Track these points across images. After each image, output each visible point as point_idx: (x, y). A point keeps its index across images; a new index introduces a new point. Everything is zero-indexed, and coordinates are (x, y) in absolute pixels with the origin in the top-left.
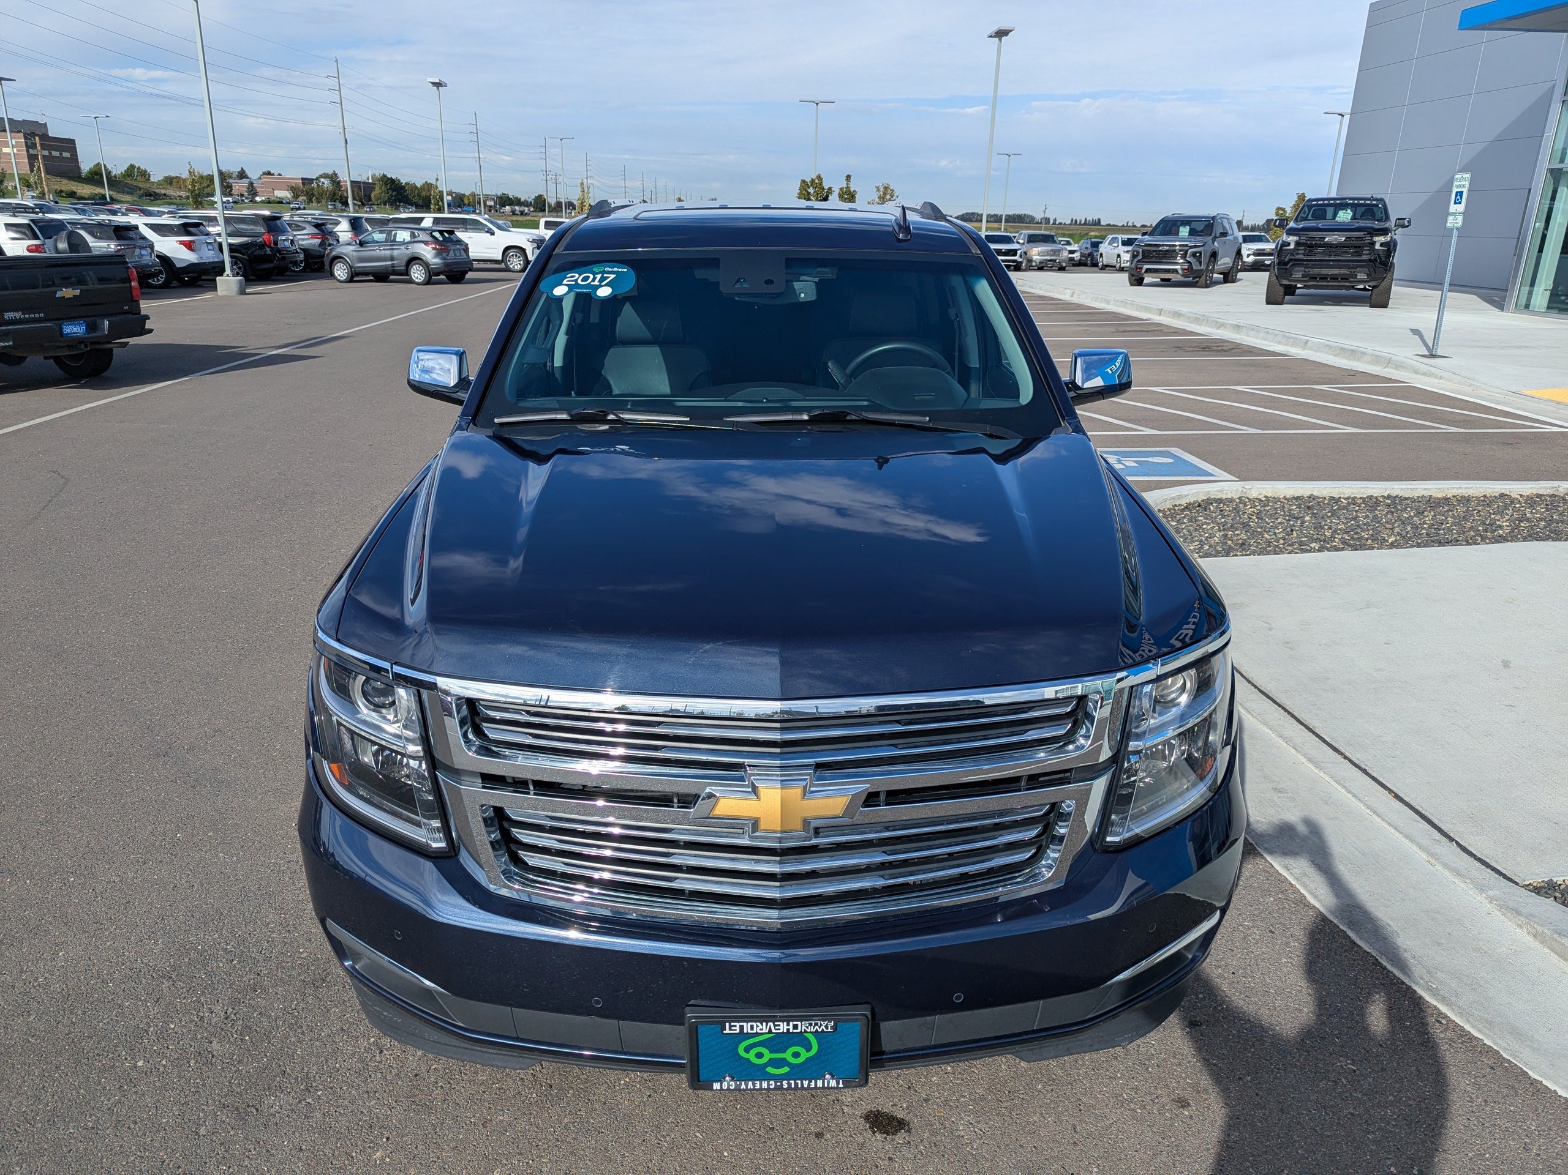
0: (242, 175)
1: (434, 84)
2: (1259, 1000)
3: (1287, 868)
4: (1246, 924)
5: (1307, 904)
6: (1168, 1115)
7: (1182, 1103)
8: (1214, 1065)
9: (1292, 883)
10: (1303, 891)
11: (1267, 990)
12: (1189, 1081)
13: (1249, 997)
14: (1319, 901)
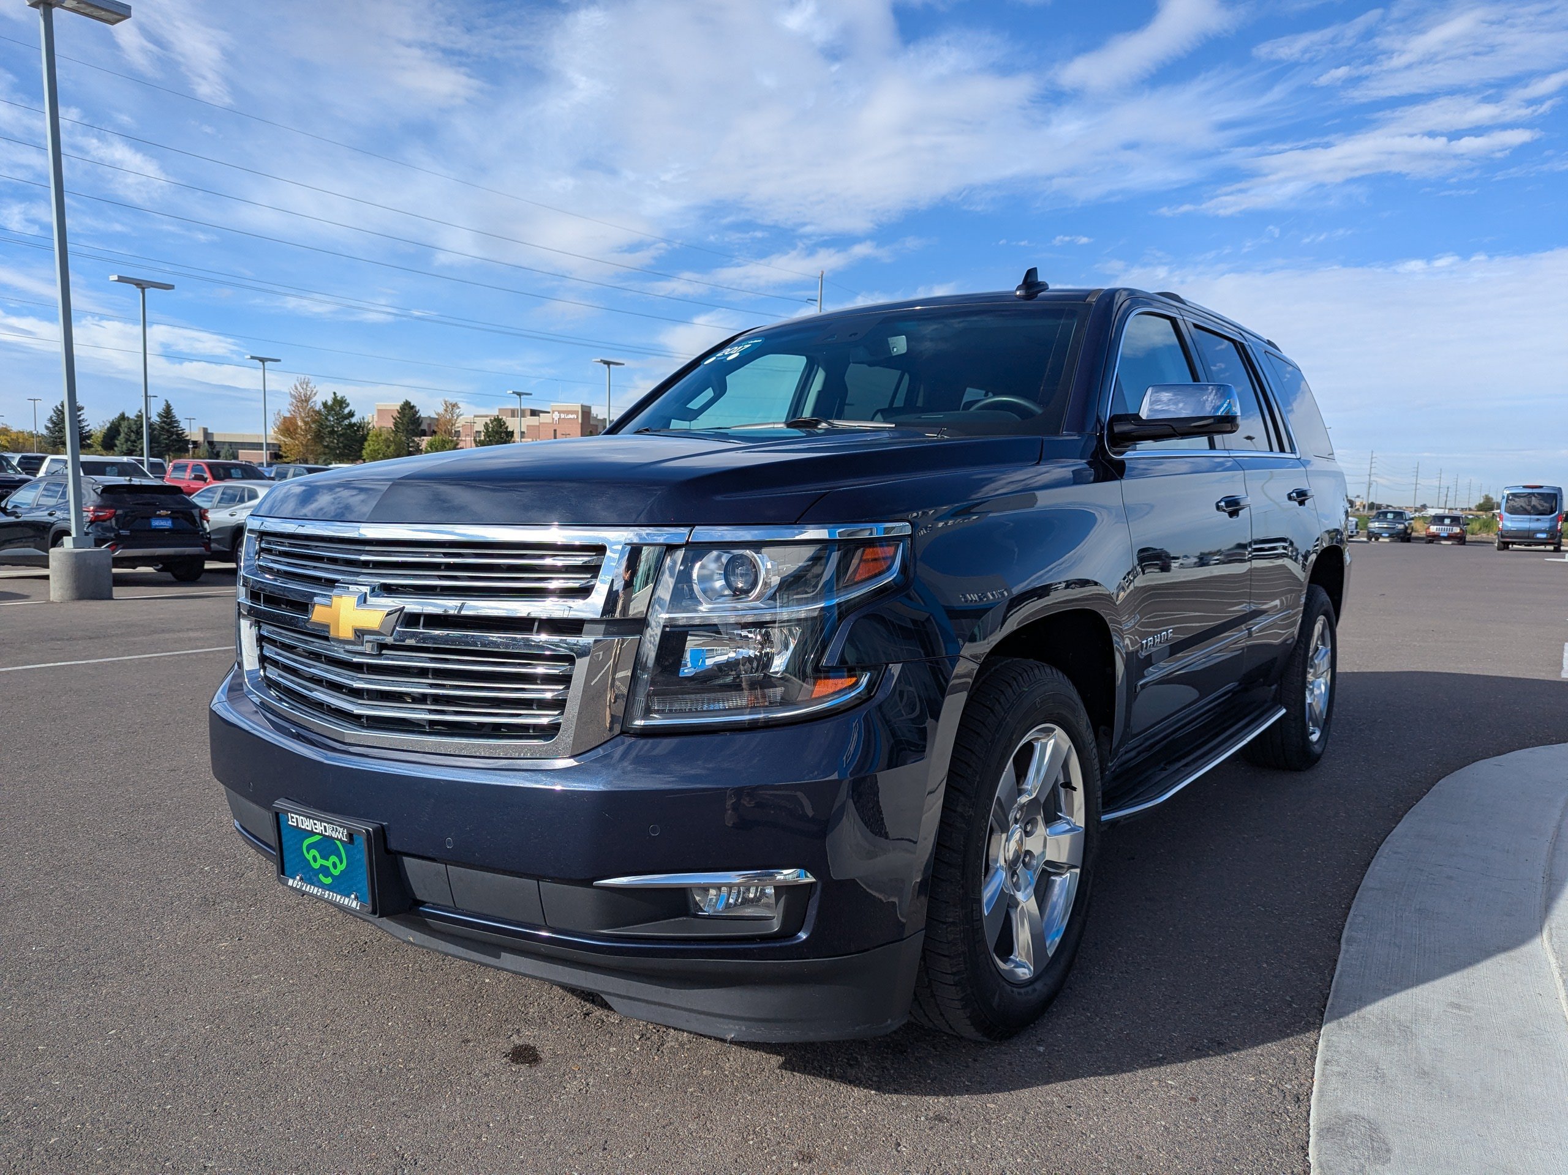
2: (1058, 1135)
3: (1326, 1063)
4: (1169, 1082)
5: (1301, 1099)
6: (774, 1158)
7: (806, 1158)
8: (899, 1152)
9: (1312, 1078)
10: (1315, 1089)
11: (1088, 1133)
12: (845, 1148)
13: (1050, 1128)
14: (1319, 1101)
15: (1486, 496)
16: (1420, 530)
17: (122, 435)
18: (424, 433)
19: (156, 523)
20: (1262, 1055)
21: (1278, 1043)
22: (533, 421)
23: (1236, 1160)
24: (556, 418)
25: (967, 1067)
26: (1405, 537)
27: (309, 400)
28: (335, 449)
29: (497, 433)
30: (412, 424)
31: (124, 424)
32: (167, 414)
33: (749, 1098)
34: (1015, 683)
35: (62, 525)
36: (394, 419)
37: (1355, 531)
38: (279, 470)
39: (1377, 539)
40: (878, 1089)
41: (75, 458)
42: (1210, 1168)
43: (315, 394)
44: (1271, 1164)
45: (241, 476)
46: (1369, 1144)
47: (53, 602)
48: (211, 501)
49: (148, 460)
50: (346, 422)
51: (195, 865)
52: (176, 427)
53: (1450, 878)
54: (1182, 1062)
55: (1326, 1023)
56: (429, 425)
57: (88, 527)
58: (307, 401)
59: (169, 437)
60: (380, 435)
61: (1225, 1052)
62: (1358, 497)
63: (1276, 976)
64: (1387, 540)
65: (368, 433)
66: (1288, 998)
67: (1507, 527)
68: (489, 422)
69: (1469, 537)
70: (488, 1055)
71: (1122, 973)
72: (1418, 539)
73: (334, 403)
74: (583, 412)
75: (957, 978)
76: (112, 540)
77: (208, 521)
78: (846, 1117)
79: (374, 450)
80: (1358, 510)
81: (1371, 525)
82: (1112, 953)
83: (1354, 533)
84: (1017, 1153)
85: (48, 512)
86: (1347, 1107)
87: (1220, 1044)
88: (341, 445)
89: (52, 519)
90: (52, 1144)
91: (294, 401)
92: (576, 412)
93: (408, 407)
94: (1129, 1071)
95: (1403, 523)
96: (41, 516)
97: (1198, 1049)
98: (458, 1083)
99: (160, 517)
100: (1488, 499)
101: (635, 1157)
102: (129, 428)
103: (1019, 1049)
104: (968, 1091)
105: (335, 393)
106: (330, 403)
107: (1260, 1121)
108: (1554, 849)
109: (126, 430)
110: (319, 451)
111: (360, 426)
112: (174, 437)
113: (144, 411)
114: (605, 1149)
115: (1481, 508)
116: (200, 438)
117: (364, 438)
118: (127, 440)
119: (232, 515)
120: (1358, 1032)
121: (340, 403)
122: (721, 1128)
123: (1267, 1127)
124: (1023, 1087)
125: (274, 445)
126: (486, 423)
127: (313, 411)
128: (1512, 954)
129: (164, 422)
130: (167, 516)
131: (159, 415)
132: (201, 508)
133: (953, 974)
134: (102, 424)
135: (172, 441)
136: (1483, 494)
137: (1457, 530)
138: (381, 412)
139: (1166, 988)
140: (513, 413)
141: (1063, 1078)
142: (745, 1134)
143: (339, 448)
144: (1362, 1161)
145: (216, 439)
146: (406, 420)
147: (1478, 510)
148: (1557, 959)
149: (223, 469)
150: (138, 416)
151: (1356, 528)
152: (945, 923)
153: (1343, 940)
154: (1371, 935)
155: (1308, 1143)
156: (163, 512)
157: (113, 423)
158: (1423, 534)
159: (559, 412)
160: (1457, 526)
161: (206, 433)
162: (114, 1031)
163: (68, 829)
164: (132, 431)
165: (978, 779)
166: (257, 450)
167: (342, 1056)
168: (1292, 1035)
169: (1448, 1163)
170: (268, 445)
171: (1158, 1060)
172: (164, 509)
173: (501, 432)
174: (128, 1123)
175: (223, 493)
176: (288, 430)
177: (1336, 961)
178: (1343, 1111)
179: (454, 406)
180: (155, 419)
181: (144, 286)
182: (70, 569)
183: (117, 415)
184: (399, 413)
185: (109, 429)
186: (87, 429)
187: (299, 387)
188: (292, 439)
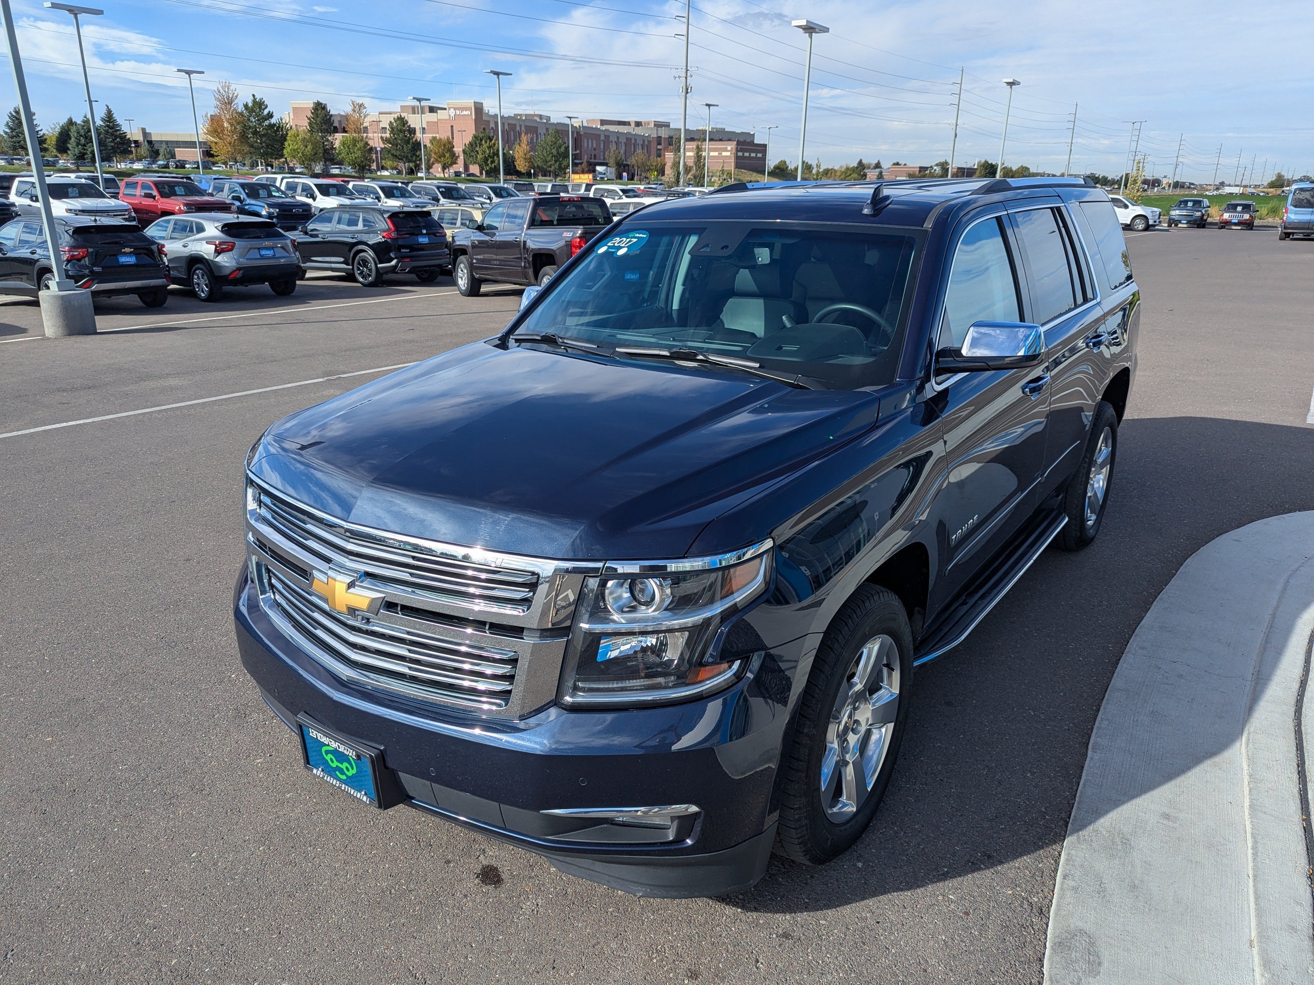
0: (878, 166)
1: (1008, 83)
2: (869, 950)
3: (1065, 877)
4: (951, 897)
5: (1043, 912)
6: (671, 975)
7: (693, 975)
8: (757, 968)
9: (1053, 891)
10: (1054, 901)
11: (890, 948)
12: (721, 966)
13: (864, 944)
14: (1056, 914)
15: (1279, 173)
16: (1216, 214)
17: (73, 139)
18: (336, 130)
19: (123, 260)
20: (1019, 868)
21: (1032, 856)
22: (432, 117)
23: (993, 972)
24: (452, 115)
25: (806, 884)
26: (1201, 223)
27: (232, 102)
28: (259, 149)
29: (401, 131)
30: (325, 124)
31: (73, 129)
32: (109, 117)
33: (652, 917)
34: (850, 621)
35: (44, 262)
36: (309, 119)
37: (1158, 221)
38: (216, 185)
39: (1176, 225)
40: (743, 907)
41: (41, 178)
42: (973, 980)
43: (237, 96)
44: (1017, 975)
45: (184, 193)
46: (1087, 958)
47: (48, 339)
48: (166, 231)
49: (102, 176)
50: (267, 123)
51: (224, 673)
52: (118, 130)
53: (1181, 676)
54: (960, 876)
55: (1069, 835)
56: (340, 122)
57: (66, 266)
58: (230, 103)
59: (114, 140)
60: (298, 135)
61: (993, 865)
62: (1165, 177)
63: (1036, 786)
64: (1185, 226)
65: (287, 134)
66: (1043, 809)
67: (1290, 218)
68: (393, 121)
69: (1257, 222)
70: (464, 876)
71: (922, 784)
72: (1212, 224)
73: (254, 105)
74: (476, 109)
75: (801, 840)
76: (88, 276)
77: (166, 255)
78: (720, 936)
79: (294, 150)
80: (1164, 188)
81: (1173, 213)
82: (916, 764)
83: (1157, 223)
84: (840, 968)
85: (30, 250)
86: (1076, 923)
87: (989, 857)
88: (264, 144)
89: (36, 257)
90: (173, 966)
91: (218, 103)
92: (470, 109)
93: (319, 108)
94: (922, 886)
95: (1201, 211)
96: (24, 253)
97: (973, 863)
98: (447, 905)
99: (125, 254)
100: (1280, 176)
101: (575, 974)
102: (78, 133)
103: (843, 865)
104: (807, 908)
105: (254, 96)
106: (250, 105)
107: (1012, 934)
108: (1267, 642)
109: (75, 135)
110: (245, 151)
111: (279, 127)
112: (118, 139)
113: (89, 116)
114: (554, 968)
115: (1272, 185)
116: (140, 138)
117: (284, 138)
118: (78, 144)
119: (185, 246)
120: (1091, 845)
121: (259, 105)
122: (634, 947)
123: (1017, 939)
124: (847, 903)
125: (205, 143)
126: (391, 122)
127: (236, 113)
128: (1217, 759)
129: (108, 126)
130: (131, 253)
131: (103, 119)
132: (158, 244)
133: (799, 838)
134: (53, 126)
135: (115, 143)
136: (1276, 172)
137: (1247, 216)
138: (296, 110)
139: (954, 800)
140: (414, 110)
141: (874, 894)
142: (651, 952)
143: (262, 147)
144: (1080, 974)
145: (154, 139)
146: (319, 120)
147: (1270, 188)
148: (1249, 766)
149: (169, 186)
150: (84, 121)
151: (1159, 218)
152: (792, 809)
153: (1090, 746)
154: (1112, 741)
155: (1044, 954)
156: (127, 250)
157: (63, 128)
158: (1217, 219)
159: (455, 109)
160: (1247, 213)
161: (145, 134)
162: (195, 854)
163: (119, 633)
164: (81, 136)
165: (820, 706)
166: (191, 148)
167: (361, 878)
168: (1043, 848)
169: (1140, 974)
170: (200, 143)
171: (943, 874)
172: (127, 247)
173: (405, 131)
174: (222, 945)
175: (175, 224)
176: (216, 131)
177: (1083, 767)
178: (1072, 926)
179: (361, 106)
180: (99, 122)
181: (76, 12)
182: (59, 310)
183: (65, 120)
184: (312, 113)
185: (61, 134)
186: (41, 133)
187: (221, 91)
188: (220, 139)
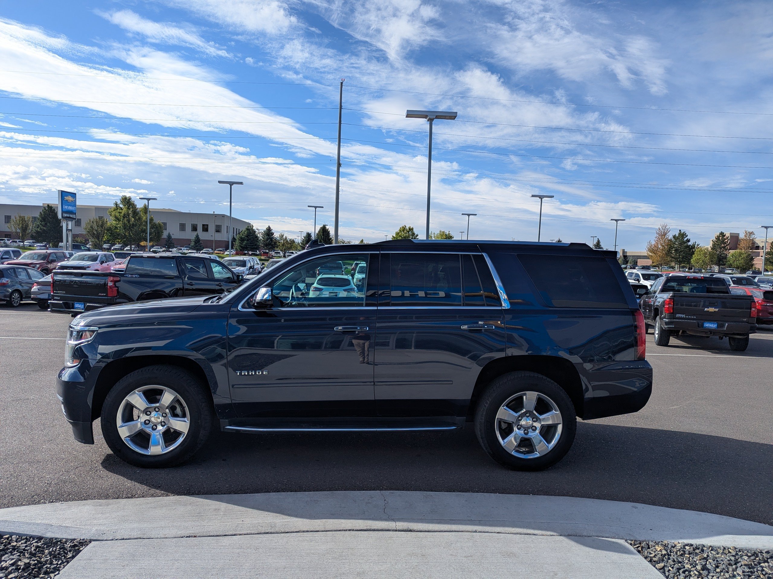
27: (666, 234)
28: (676, 259)
30: (724, 244)
36: (713, 242)
43: (669, 231)
50: (685, 245)
58: (665, 234)
60: (703, 251)
65: (696, 250)
73: (679, 235)
79: (698, 259)
88: (680, 256)
91: (657, 235)
93: (722, 235)
105: (680, 231)
106: (677, 235)
110: (668, 260)
111: (692, 247)
117: (693, 253)
121: (682, 235)
127: (668, 240)
143: (680, 258)
146: (719, 242)
176: (653, 249)
179: (751, 233)
184: (716, 239)
187: (661, 229)
188: (655, 253)
